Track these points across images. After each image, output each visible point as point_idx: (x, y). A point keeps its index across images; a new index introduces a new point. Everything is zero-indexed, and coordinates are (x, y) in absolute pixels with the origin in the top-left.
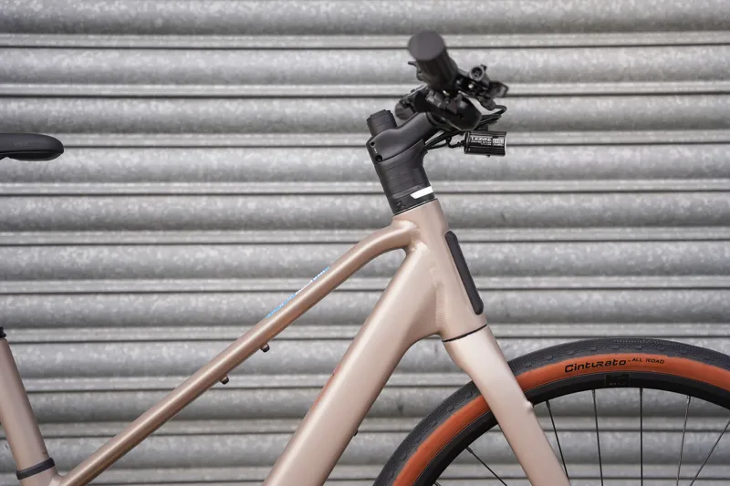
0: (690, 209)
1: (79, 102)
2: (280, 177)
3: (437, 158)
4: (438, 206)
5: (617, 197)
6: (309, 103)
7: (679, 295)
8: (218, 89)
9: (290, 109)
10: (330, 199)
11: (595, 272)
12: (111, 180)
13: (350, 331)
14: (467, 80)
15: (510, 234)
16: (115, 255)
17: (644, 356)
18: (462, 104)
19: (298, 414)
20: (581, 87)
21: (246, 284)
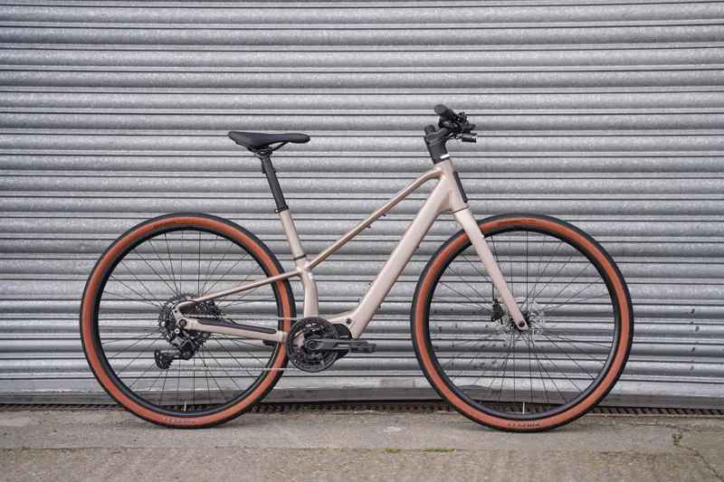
0: (568, 165)
1: (305, 117)
2: (389, 149)
3: (451, 143)
4: (451, 161)
5: (536, 159)
6: (402, 117)
7: (563, 202)
8: (364, 111)
9: (394, 120)
10: (411, 159)
11: (527, 192)
12: (318, 151)
13: (411, 217)
14: (458, 117)
15: (489, 175)
16: (319, 183)
17: (528, 219)
18: (456, 126)
19: (388, 253)
20: (521, 111)
21: (374, 196)
